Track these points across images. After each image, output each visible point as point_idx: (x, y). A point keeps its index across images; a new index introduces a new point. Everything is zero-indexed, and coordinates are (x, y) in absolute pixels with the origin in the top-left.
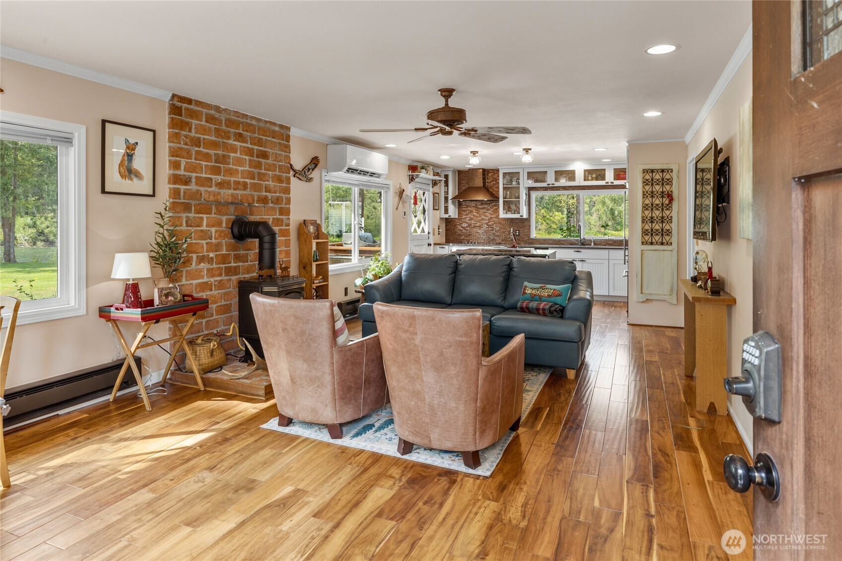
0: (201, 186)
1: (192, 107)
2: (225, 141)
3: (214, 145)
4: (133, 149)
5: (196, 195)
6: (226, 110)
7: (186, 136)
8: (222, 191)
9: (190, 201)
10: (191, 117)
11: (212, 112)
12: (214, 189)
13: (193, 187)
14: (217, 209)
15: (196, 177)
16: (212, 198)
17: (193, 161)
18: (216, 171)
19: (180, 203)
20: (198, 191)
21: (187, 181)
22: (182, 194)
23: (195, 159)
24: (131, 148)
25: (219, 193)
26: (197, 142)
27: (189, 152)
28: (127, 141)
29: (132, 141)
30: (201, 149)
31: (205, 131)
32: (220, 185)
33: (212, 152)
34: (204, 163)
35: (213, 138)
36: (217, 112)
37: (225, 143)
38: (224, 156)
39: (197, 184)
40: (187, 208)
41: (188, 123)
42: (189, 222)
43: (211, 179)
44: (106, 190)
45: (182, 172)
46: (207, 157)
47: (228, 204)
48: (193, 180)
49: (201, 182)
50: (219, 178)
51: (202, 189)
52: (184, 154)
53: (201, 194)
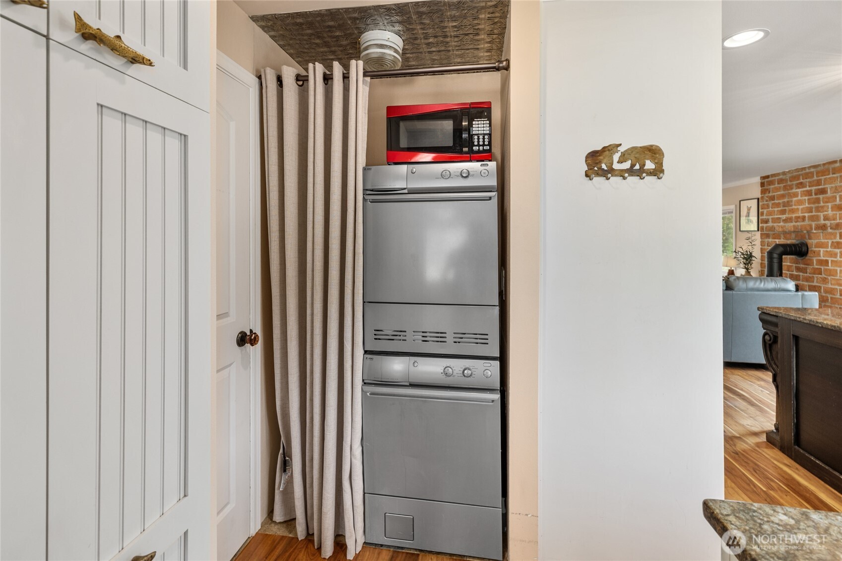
0: (774, 223)
1: (770, 179)
2: (790, 191)
3: (783, 196)
4: (750, 210)
5: (772, 229)
6: (790, 171)
7: (767, 197)
8: (787, 225)
9: (769, 232)
10: (770, 185)
11: (781, 177)
12: (782, 224)
13: (770, 224)
14: (784, 236)
15: (772, 218)
16: (781, 230)
17: (771, 209)
18: (783, 212)
19: (764, 234)
20: (773, 226)
21: (767, 222)
22: (765, 229)
23: (772, 208)
24: (749, 209)
25: (785, 226)
26: (773, 198)
27: (768, 205)
28: (748, 207)
29: (749, 206)
30: (776, 201)
31: (777, 189)
32: (785, 221)
33: (780, 201)
34: (776, 209)
35: (782, 192)
36: (784, 175)
37: (789, 193)
38: (788, 202)
39: (772, 222)
40: (768, 236)
41: (768, 189)
42: (769, 244)
43: (780, 218)
44: (741, 230)
45: (764, 217)
46: (778, 205)
47: (790, 233)
48: (770, 220)
49: (774, 220)
50: (784, 217)
51: (775, 224)
52: (766, 206)
53: (775, 228)
